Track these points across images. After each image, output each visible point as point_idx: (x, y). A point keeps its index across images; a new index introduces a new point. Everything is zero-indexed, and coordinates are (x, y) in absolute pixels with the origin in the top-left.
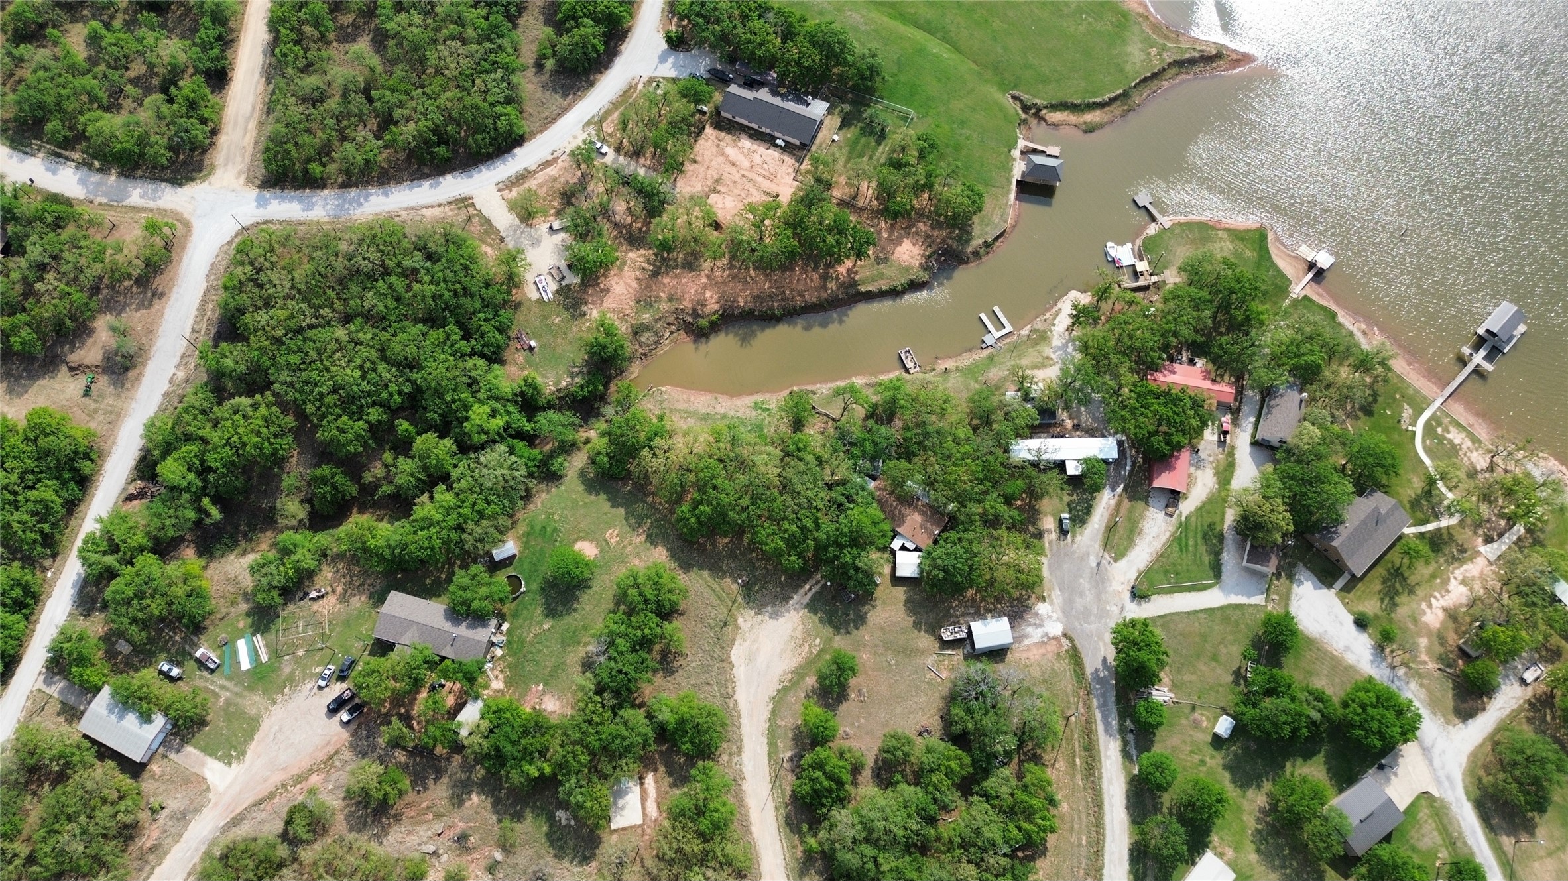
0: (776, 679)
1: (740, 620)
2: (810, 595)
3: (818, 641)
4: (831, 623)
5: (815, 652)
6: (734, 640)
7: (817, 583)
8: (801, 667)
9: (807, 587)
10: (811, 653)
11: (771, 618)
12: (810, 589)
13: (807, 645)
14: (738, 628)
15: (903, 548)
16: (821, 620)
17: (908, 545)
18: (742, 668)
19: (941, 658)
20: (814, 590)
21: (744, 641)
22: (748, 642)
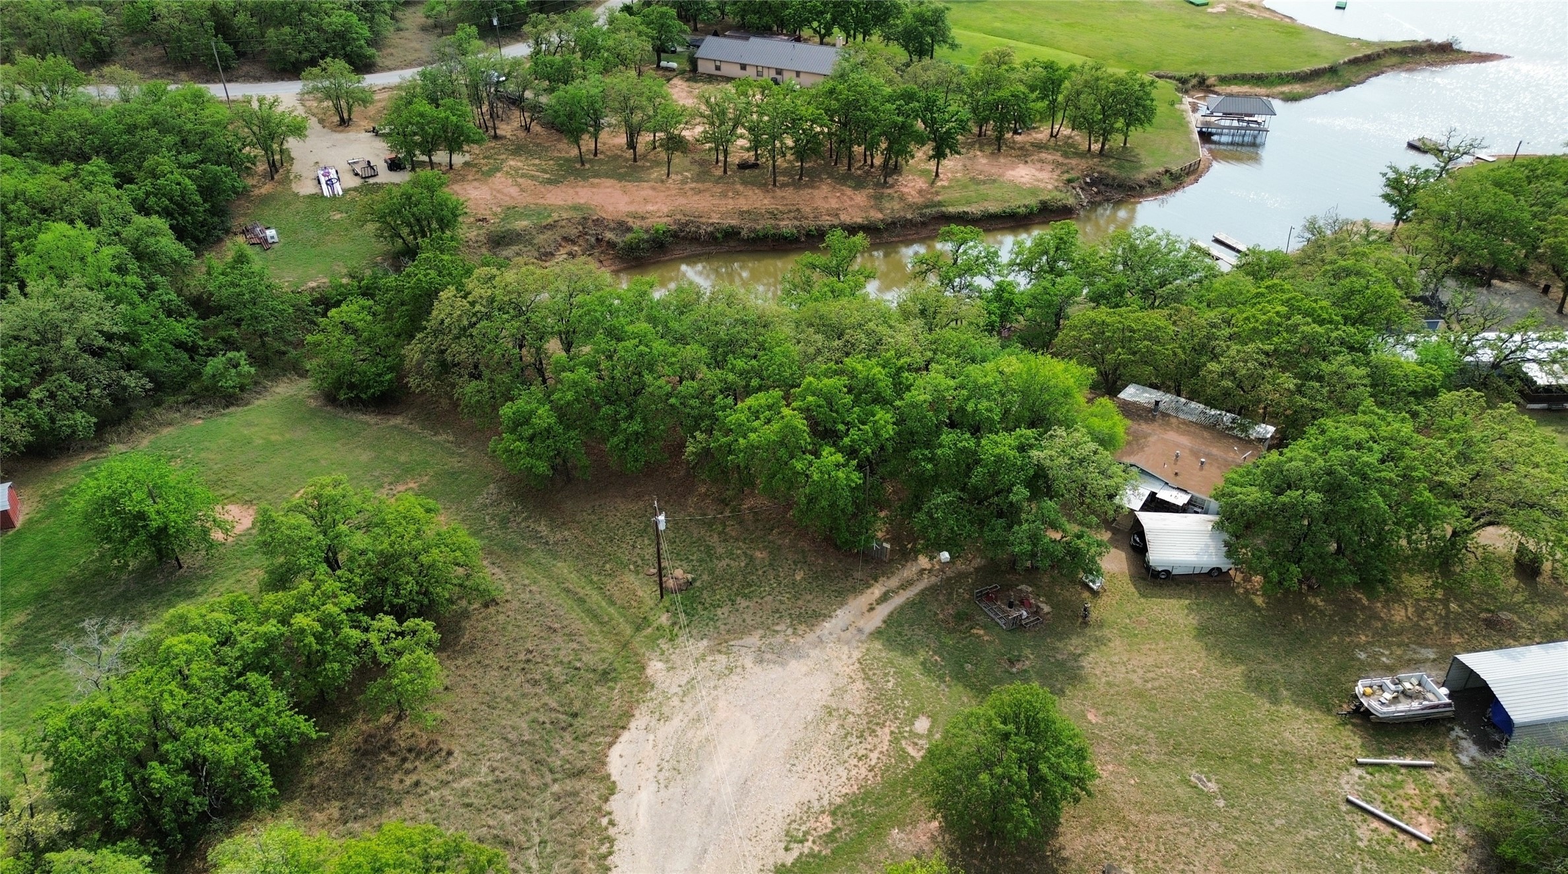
0: (773, 831)
1: (655, 668)
2: (883, 611)
3: (922, 725)
4: (960, 676)
5: (917, 754)
6: (628, 715)
7: (903, 586)
8: (866, 795)
9: (877, 591)
10: (903, 756)
11: (760, 661)
12: (884, 598)
13: (884, 734)
14: (647, 685)
15: (1154, 504)
16: (928, 668)
17: (1165, 494)
18: (645, 797)
19: (1385, 778)
20: (898, 601)
21: (663, 718)
22: (676, 722)
